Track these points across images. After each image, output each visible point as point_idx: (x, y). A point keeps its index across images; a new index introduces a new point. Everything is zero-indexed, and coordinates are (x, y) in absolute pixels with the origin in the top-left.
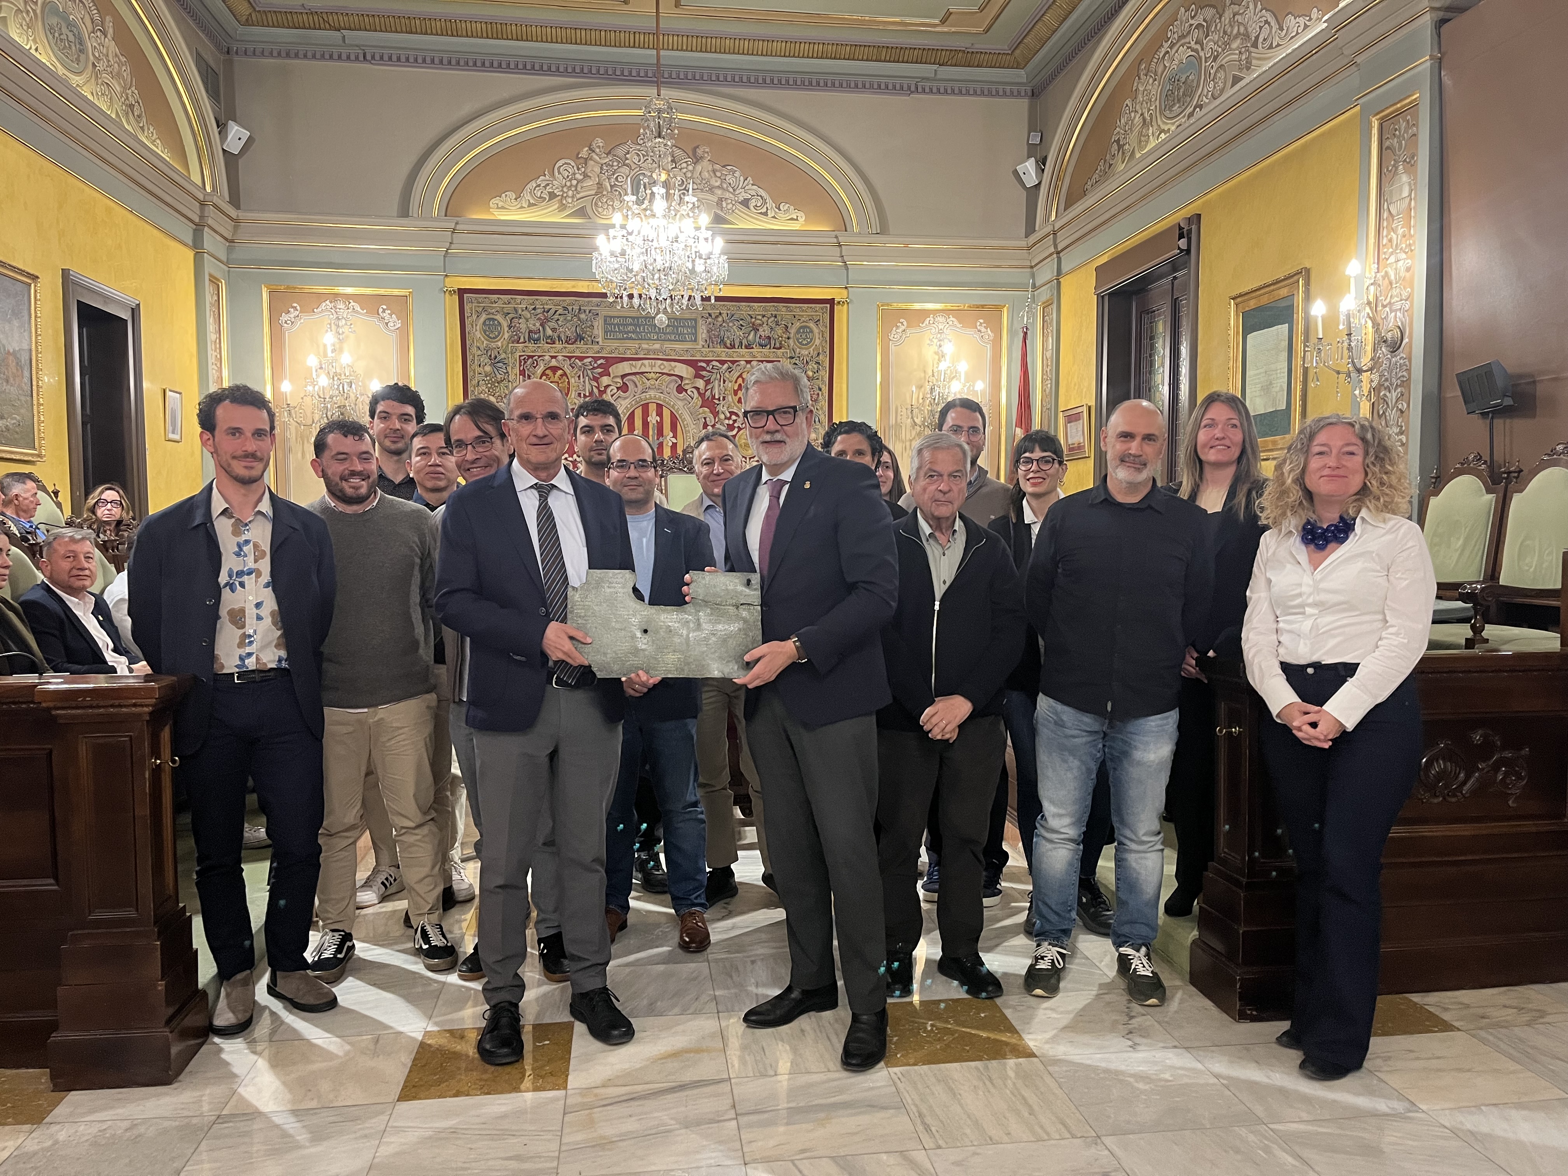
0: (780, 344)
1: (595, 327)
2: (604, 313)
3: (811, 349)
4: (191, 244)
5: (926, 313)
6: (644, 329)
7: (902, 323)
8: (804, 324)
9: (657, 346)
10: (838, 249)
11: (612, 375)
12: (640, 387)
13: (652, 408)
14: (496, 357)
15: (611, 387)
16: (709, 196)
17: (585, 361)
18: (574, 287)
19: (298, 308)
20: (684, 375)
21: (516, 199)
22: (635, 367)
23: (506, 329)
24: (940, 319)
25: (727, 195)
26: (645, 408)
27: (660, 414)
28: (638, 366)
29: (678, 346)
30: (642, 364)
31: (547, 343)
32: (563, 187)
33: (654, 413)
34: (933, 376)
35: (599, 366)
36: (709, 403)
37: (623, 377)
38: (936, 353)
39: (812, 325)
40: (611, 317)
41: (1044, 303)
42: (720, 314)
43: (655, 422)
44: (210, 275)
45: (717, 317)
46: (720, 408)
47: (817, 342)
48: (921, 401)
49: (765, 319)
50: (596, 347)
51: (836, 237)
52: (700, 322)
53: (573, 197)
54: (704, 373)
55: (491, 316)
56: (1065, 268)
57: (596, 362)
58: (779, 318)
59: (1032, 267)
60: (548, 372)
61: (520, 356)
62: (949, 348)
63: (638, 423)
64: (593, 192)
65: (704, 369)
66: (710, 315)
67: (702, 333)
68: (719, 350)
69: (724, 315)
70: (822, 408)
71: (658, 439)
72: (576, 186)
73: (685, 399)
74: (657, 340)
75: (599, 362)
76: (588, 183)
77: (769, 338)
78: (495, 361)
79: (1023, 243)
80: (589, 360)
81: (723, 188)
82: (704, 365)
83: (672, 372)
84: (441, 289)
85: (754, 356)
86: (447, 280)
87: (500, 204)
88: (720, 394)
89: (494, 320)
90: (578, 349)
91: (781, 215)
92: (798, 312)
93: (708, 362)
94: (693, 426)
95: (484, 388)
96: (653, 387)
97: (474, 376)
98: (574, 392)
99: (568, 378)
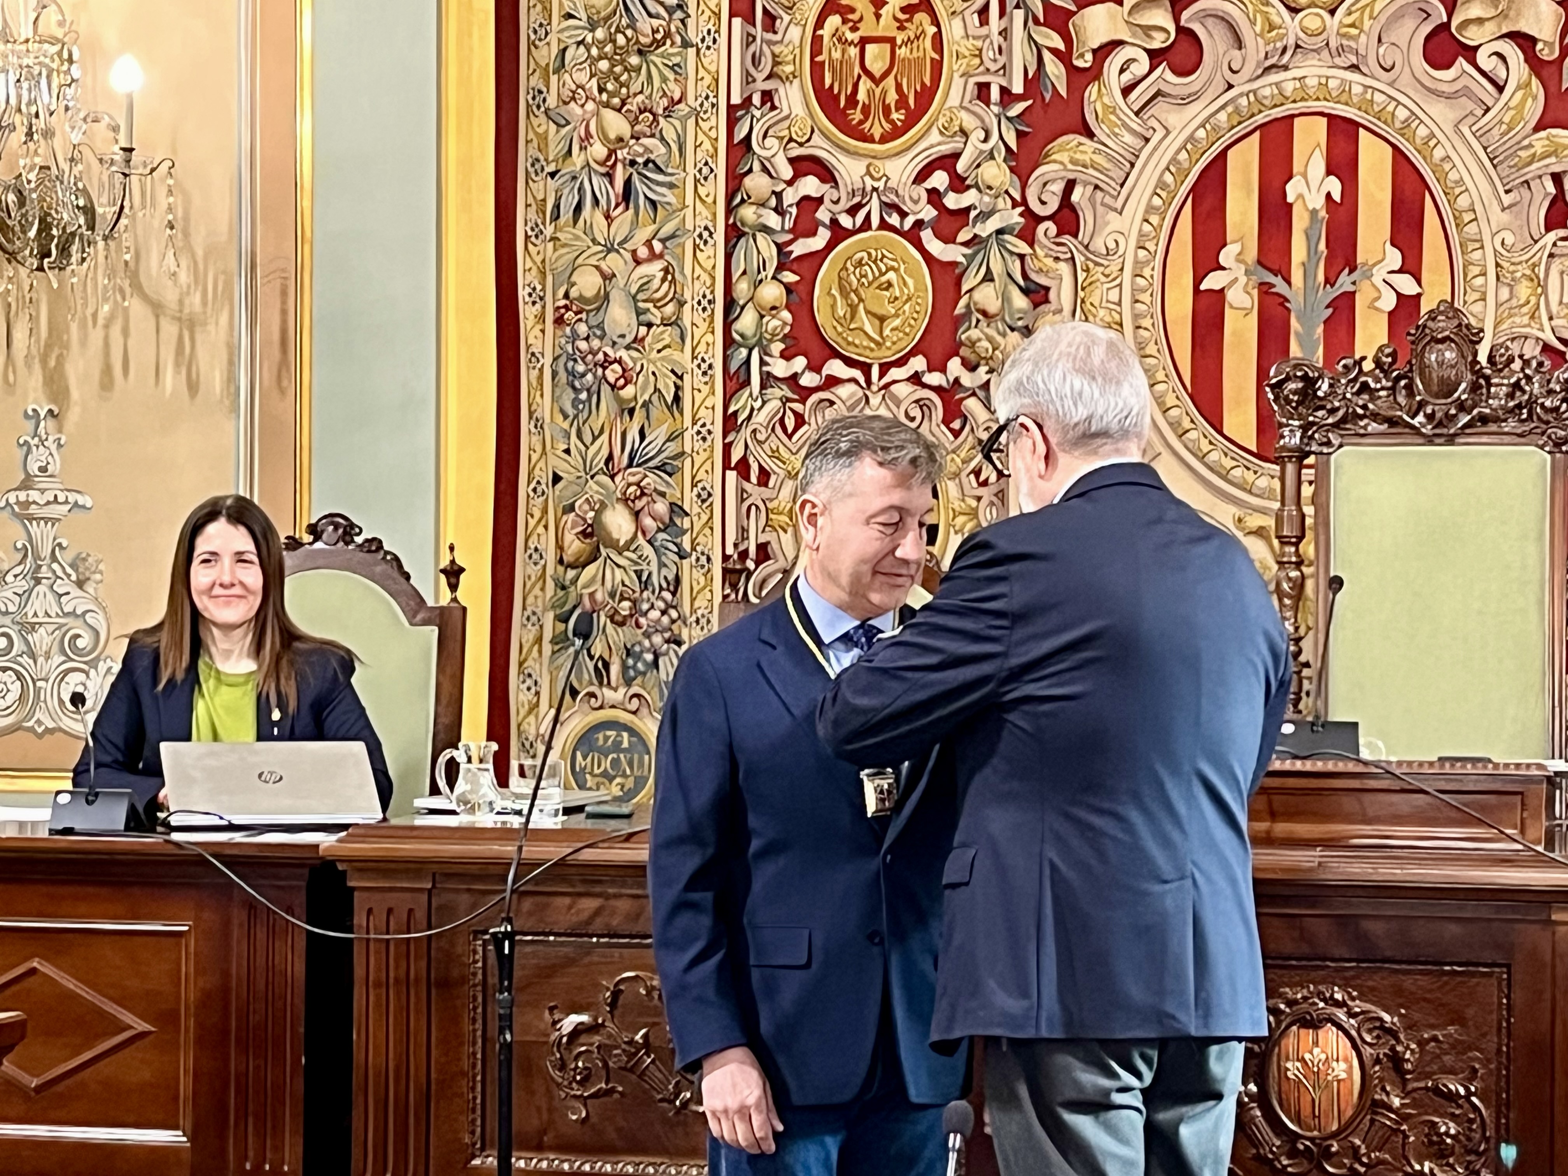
12: (1256, 47)
13: (1310, 141)
15: (1128, 52)
26: (1276, 140)
27: (1343, 163)
33: (1318, 164)
37: (1179, 1)
43: (1317, 202)
63: (1242, 208)
71: (1330, 281)
94: (1498, 217)
95: (582, 77)
96: (1319, 41)
97: (545, 27)
98: (958, 82)
99: (936, 22)
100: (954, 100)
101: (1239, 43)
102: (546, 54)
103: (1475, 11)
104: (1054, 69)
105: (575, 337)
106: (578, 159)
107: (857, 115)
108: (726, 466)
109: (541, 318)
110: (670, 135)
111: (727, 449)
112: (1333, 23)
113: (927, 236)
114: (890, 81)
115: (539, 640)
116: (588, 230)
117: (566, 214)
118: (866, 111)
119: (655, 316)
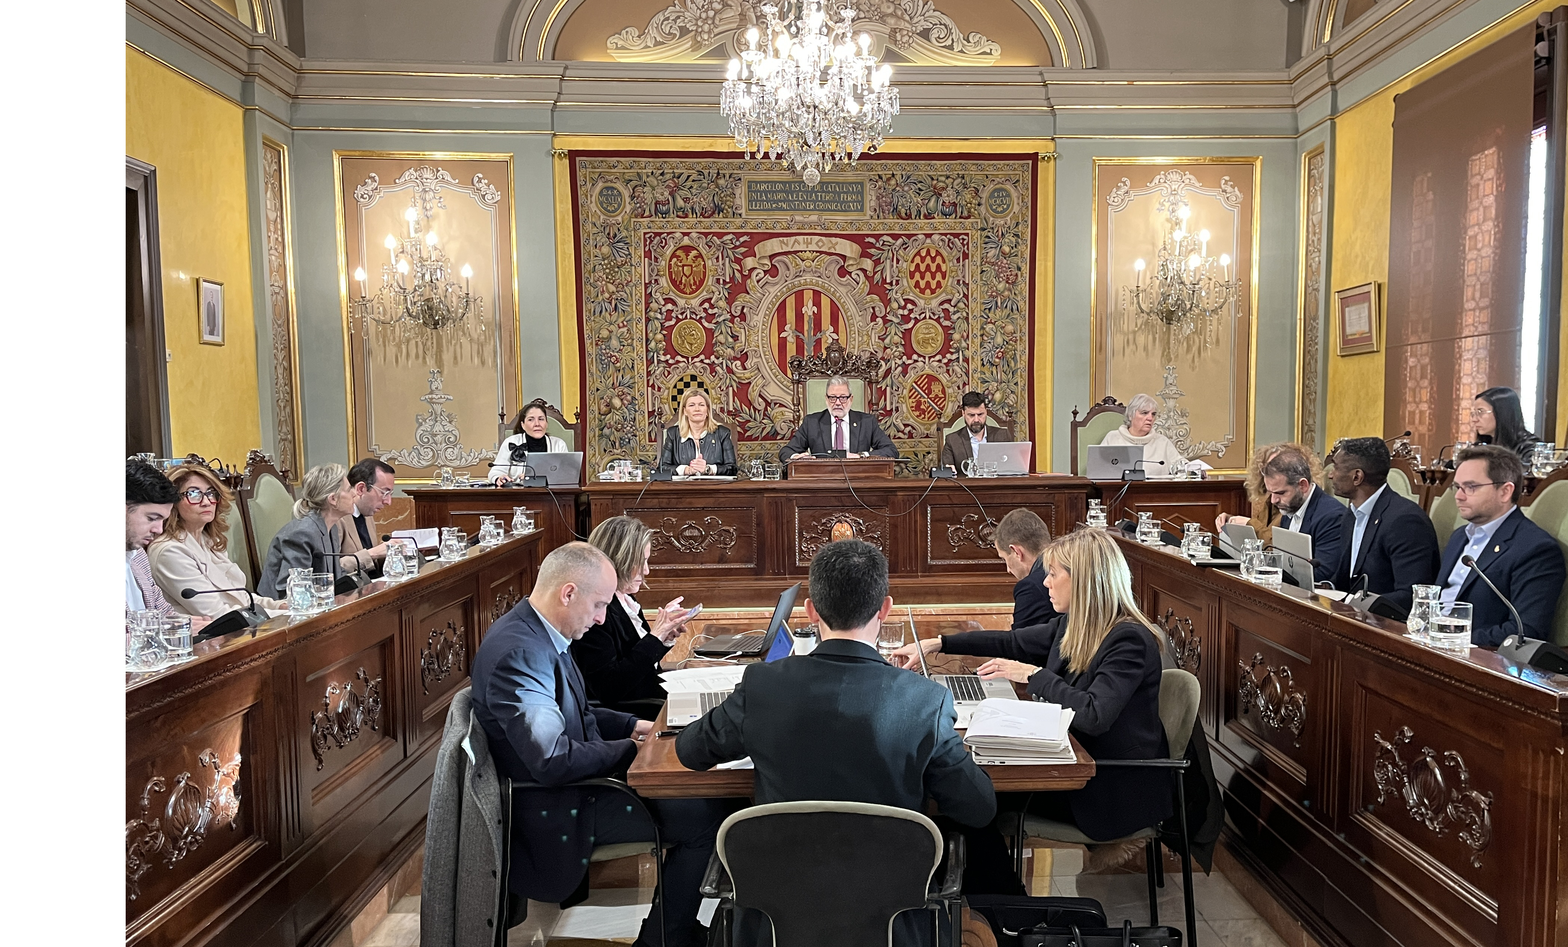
0: (969, 212)
1: (737, 196)
2: (749, 178)
3: (1008, 218)
4: (238, 98)
5: (1154, 169)
6: (797, 196)
7: (1124, 183)
8: (1000, 185)
9: (814, 218)
10: (1043, 89)
11: (758, 256)
12: (793, 271)
13: (808, 296)
14: (615, 236)
15: (758, 271)
16: (879, 27)
17: (725, 238)
18: (711, 145)
19: (377, 178)
20: (848, 254)
21: (639, 36)
22: (787, 245)
23: (628, 200)
24: (1174, 177)
25: (902, 24)
26: (799, 295)
27: (817, 303)
28: (790, 244)
29: (839, 217)
30: (795, 242)
31: (678, 216)
32: (697, 20)
33: (810, 303)
34: (1165, 249)
35: (743, 245)
36: (879, 289)
37: (772, 257)
38: (1168, 220)
39: (1009, 187)
40: (757, 183)
41: (1308, 154)
42: (893, 175)
43: (811, 314)
44: (265, 138)
45: (889, 179)
46: (892, 295)
47: (1016, 209)
48: (1148, 281)
49: (950, 180)
50: (739, 221)
51: (1041, 74)
52: (868, 186)
53: (709, 32)
54: (872, 251)
55: (609, 184)
56: (1342, 105)
57: (738, 240)
58: (968, 179)
59: (1294, 107)
60: (679, 253)
61: (645, 234)
62: (1184, 213)
63: (790, 315)
64: (735, 25)
65: (872, 246)
66: (880, 177)
67: (871, 200)
68: (891, 221)
69: (898, 177)
70: (1021, 293)
71: (815, 335)
72: (714, 18)
73: (849, 284)
74: (814, 210)
75: (742, 239)
76: (728, 14)
77: (955, 204)
78: (614, 240)
79: (1284, 76)
80: (730, 237)
81: (896, 16)
82: (872, 240)
83: (833, 251)
84: (548, 152)
85: (935, 229)
86: (557, 140)
87: (620, 43)
88: (892, 277)
89: (613, 188)
90: (716, 223)
91: (969, 48)
92: (991, 171)
93: (877, 237)
94: (858, 318)
95: (601, 274)
96: (810, 269)
97: (589, 259)
98: (711, 278)
99: (704, 261)
100: (710, 283)
101: (789, 269)
102: (590, 267)
103: (851, 262)
104: (737, 275)
105: (601, 349)
106: (600, 298)
107: (682, 287)
108: (648, 386)
109: (591, 343)
110: (628, 292)
111: (648, 381)
112: (814, 264)
113: (703, 321)
114: (691, 277)
115: (594, 436)
116: (604, 318)
117: (597, 314)
118: (685, 285)
119: (625, 343)
